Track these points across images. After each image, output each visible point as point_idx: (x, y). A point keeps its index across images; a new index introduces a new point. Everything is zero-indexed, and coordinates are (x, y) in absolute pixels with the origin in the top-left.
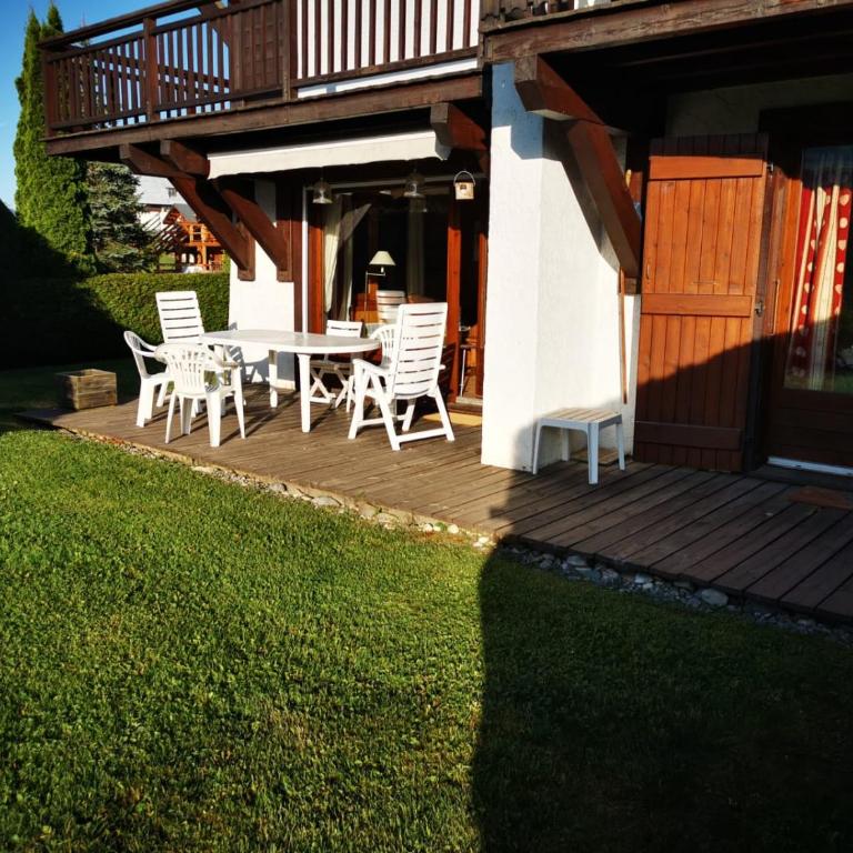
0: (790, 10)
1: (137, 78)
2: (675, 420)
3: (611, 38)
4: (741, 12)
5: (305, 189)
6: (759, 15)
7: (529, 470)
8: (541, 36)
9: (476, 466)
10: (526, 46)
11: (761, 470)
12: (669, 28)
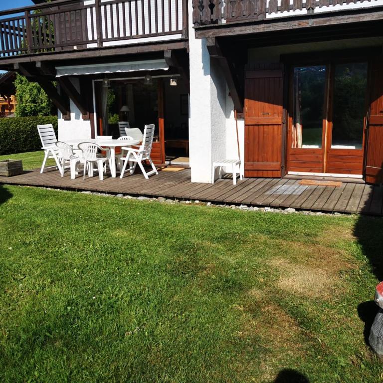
0: (301, 27)
1: (22, 36)
2: (258, 161)
3: (242, 33)
4: (285, 27)
5: (93, 81)
6: (291, 28)
7: (210, 182)
8: (216, 30)
9: (190, 183)
10: (211, 34)
11: (287, 176)
12: (262, 31)
